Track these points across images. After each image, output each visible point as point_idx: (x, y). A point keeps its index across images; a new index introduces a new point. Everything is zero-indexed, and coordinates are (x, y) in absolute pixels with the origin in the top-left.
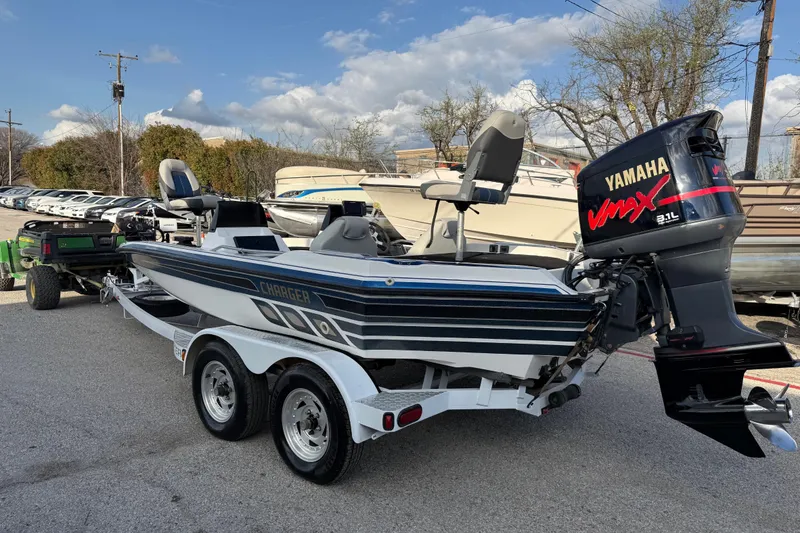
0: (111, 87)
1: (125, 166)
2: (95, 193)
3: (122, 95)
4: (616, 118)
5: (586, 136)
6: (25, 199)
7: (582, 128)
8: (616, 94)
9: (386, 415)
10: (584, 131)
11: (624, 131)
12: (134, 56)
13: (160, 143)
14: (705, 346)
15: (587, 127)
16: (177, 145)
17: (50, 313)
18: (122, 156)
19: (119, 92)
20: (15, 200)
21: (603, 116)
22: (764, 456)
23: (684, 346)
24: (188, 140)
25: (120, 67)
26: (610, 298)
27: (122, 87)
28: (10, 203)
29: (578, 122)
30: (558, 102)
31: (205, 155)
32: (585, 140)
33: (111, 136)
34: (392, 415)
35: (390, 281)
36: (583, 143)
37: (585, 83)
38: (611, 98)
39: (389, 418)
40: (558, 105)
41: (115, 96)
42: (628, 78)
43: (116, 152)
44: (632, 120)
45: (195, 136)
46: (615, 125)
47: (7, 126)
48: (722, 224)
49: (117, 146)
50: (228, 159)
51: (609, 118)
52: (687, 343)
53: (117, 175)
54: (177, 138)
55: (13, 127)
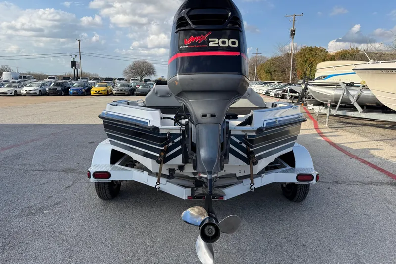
0: (290, 31)
1: (292, 69)
2: (278, 83)
3: (294, 34)
12: (301, 14)
13: (305, 56)
16: (312, 56)
18: (291, 64)
19: (293, 33)
24: (319, 53)
25: (294, 20)
27: (294, 31)
33: (288, 55)
34: (90, 172)
41: (291, 35)
43: (289, 62)
47: (255, 55)
49: (290, 59)
53: (289, 74)
54: (313, 52)
55: (258, 55)
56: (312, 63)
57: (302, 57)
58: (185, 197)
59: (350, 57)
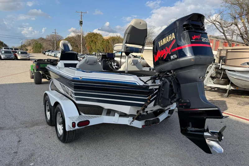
0: (79, 22)
1: (82, 45)
3: (82, 24)
4: (236, 25)
5: (224, 32)
6: (56, 54)
7: (222, 29)
8: (237, 16)
9: (73, 123)
10: (223, 30)
11: (239, 29)
13: (91, 38)
14: (191, 108)
15: (225, 29)
16: (96, 39)
17: (38, 85)
18: (82, 42)
19: (81, 23)
20: (54, 54)
21: (232, 25)
22: (211, 153)
23: (184, 107)
24: (99, 37)
25: (81, 15)
26: (160, 87)
27: (82, 22)
28: (53, 55)
29: (221, 27)
30: (214, 20)
31: (103, 41)
32: (223, 33)
33: (79, 36)
34: (75, 123)
35: (81, 78)
36: (223, 35)
37: (225, 13)
38: (235, 18)
39: (74, 124)
40: (214, 21)
41: (80, 24)
42: (242, 10)
43: (80, 40)
44: (243, 26)
45: (101, 36)
46: (236, 28)
47: (54, 34)
48: (193, 59)
49: (81, 38)
50: (109, 42)
51: (234, 25)
52: (184, 106)
53: (80, 48)
54: (96, 36)
55: (56, 34)
56: (96, 42)
57: (89, 38)
58: (141, 127)
59: (117, 41)
